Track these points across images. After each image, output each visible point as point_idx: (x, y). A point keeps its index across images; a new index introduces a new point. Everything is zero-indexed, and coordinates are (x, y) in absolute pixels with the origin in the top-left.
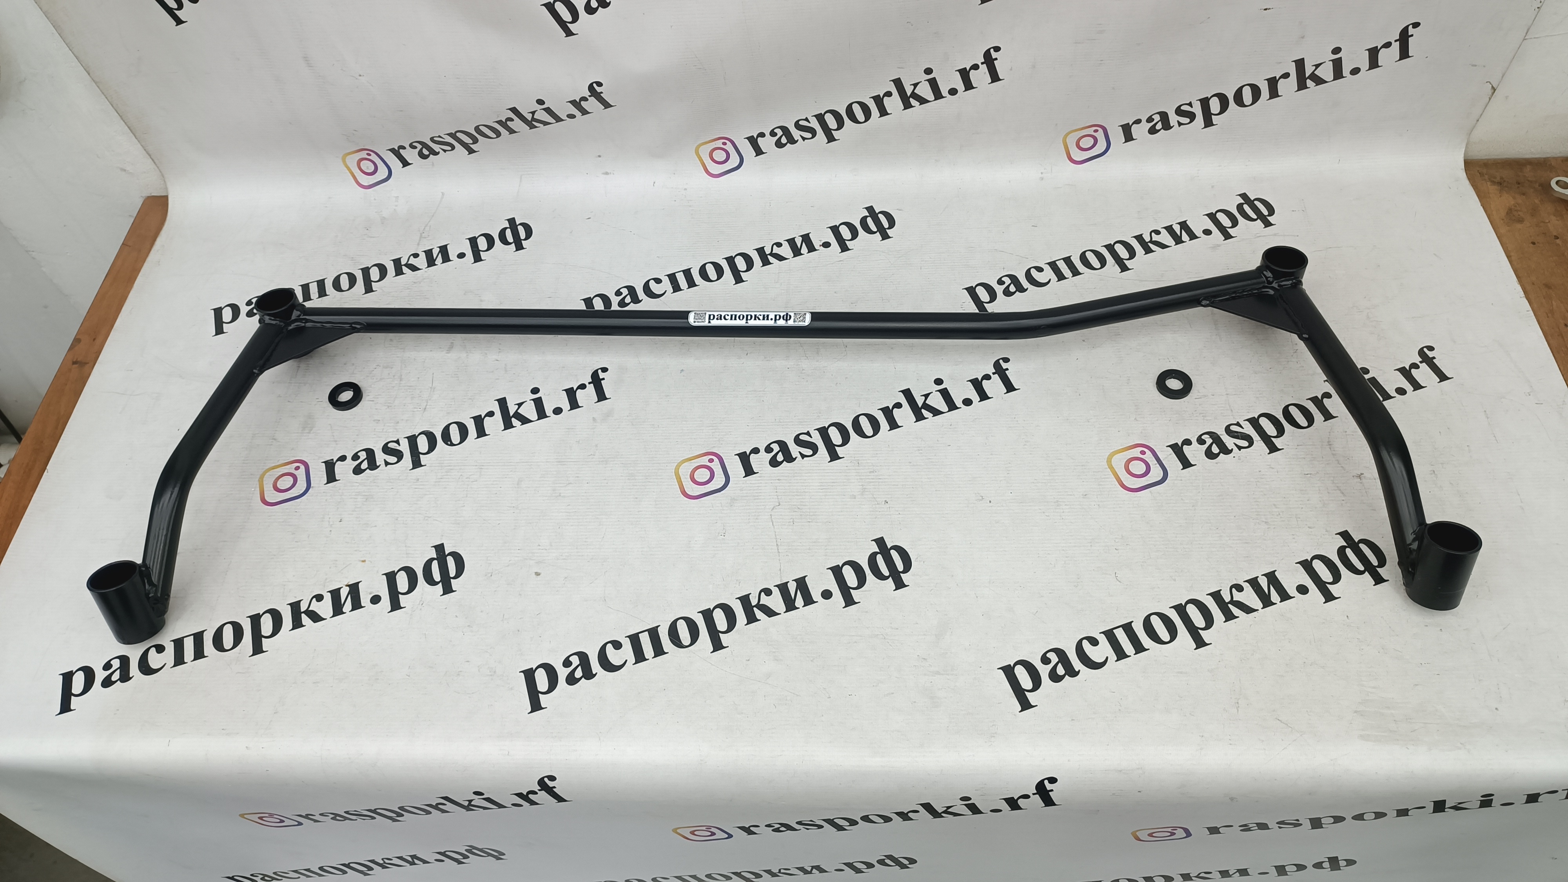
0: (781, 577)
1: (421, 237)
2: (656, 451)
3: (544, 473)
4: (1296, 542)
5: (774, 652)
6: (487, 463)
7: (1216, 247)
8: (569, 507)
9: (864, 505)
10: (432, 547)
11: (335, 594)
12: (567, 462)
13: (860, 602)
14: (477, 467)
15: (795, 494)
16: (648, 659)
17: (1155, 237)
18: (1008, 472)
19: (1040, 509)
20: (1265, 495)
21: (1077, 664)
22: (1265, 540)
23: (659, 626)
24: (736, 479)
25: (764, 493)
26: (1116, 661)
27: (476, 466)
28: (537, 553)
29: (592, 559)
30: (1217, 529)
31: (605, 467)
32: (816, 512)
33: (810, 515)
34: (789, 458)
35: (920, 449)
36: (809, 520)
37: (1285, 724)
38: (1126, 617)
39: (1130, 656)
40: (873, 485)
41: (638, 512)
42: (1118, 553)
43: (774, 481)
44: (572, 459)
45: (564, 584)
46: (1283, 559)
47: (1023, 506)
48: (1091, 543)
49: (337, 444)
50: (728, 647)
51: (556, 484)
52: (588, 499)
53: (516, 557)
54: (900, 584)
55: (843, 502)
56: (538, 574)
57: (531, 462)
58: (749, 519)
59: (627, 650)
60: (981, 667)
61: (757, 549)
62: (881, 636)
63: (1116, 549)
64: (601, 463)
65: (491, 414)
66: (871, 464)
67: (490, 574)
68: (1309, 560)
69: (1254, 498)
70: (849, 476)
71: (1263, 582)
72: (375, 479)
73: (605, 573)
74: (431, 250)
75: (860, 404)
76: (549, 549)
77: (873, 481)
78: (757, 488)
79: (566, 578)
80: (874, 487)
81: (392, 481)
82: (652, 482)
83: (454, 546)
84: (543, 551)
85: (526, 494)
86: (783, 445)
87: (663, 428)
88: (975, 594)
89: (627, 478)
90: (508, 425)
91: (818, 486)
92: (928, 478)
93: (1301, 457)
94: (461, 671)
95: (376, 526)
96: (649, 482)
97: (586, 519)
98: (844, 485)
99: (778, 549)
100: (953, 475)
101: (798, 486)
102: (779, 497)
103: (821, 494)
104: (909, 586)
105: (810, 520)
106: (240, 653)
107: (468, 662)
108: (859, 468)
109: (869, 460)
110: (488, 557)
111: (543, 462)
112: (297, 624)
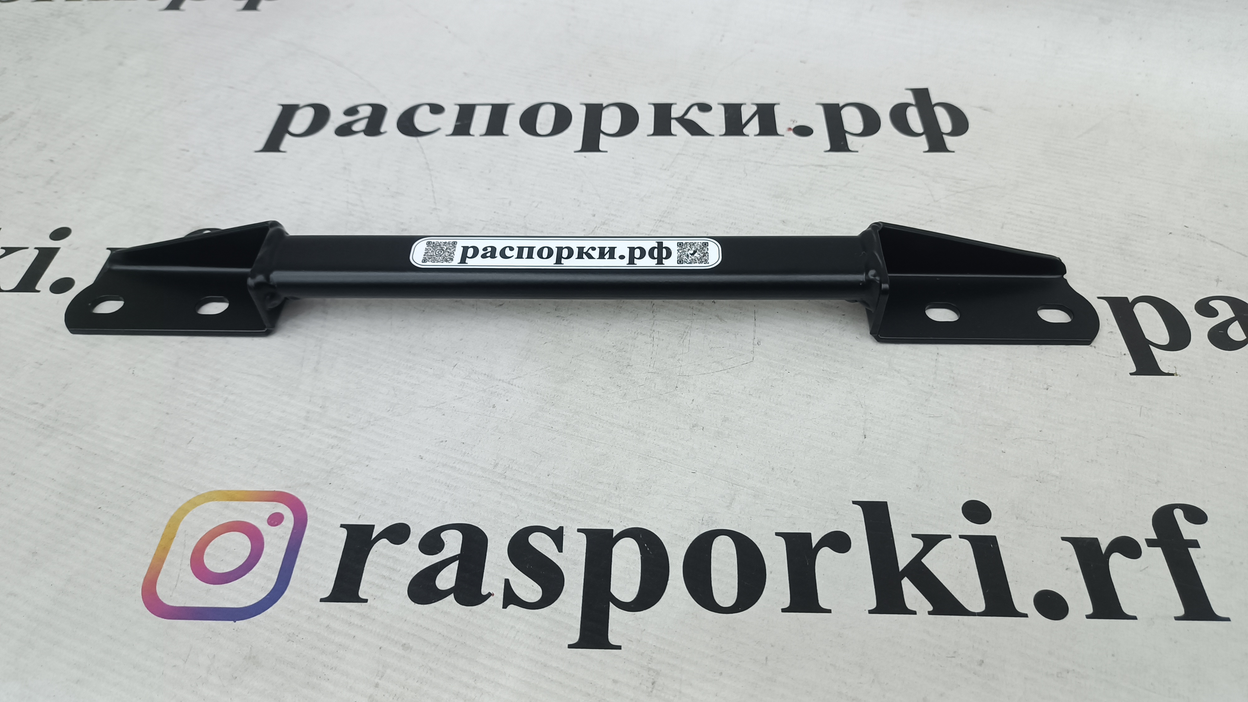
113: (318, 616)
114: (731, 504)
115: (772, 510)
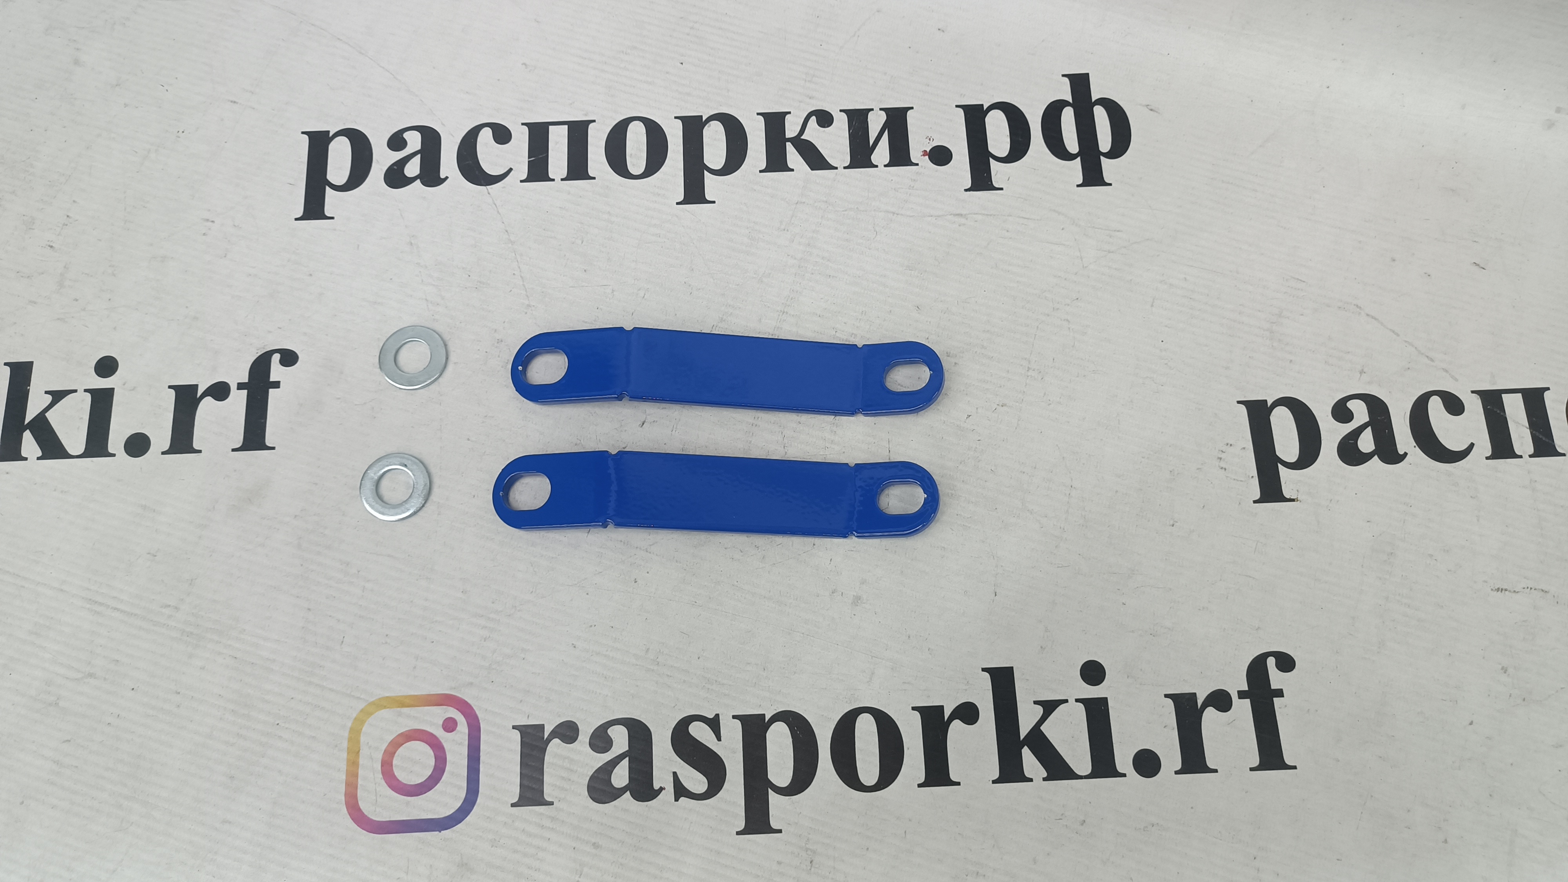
113: (513, 821)
114: (871, 679)
115: (908, 683)
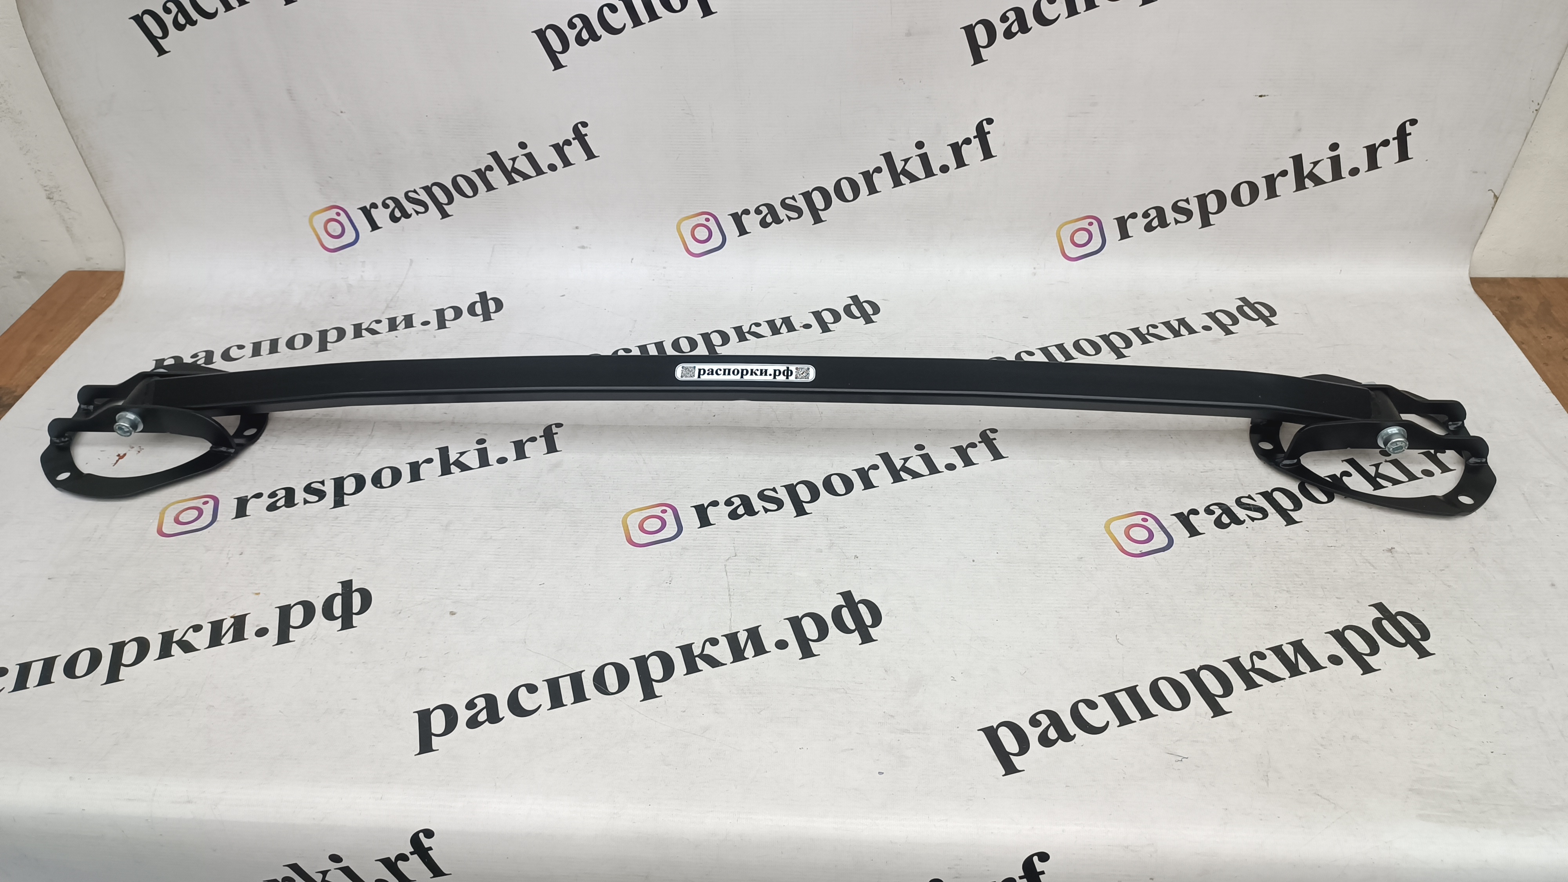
0: (730, 627)
1: (388, 307)
2: (604, 501)
3: (477, 517)
4: (1323, 612)
5: (716, 704)
6: (416, 505)
7: (1216, 341)
8: (499, 550)
9: (832, 559)
10: (338, 583)
11: (217, 626)
12: (505, 507)
13: (819, 655)
14: (404, 509)
15: (755, 546)
16: (566, 705)
17: (1152, 330)
18: (994, 533)
19: (1030, 570)
20: (1284, 564)
21: (1072, 728)
22: (1288, 608)
23: (584, 671)
24: (689, 530)
25: (719, 543)
26: (1118, 726)
27: (404, 507)
28: (456, 593)
29: (517, 601)
30: (1232, 595)
31: (546, 514)
32: (776, 563)
33: (769, 566)
34: (750, 511)
35: (896, 508)
36: (767, 571)
37: (1326, 799)
38: (1130, 681)
39: (1135, 722)
40: (843, 540)
41: (577, 557)
42: (1119, 616)
43: (733, 533)
44: (510, 504)
45: (482, 624)
46: (1310, 628)
47: (1011, 566)
48: (1088, 604)
49: (255, 482)
50: (661, 696)
51: (490, 527)
52: (522, 543)
53: (431, 595)
54: (867, 638)
55: (808, 554)
56: (452, 613)
57: (464, 506)
58: (700, 568)
59: (543, 696)
60: (958, 727)
61: (707, 598)
62: (842, 690)
63: (1116, 611)
64: (541, 509)
65: (429, 461)
66: (841, 521)
67: (399, 612)
68: (1341, 630)
69: (1273, 567)
70: (816, 531)
71: (1289, 651)
72: (289, 516)
73: (529, 615)
74: (395, 318)
75: (833, 465)
76: (469, 590)
77: (843, 536)
78: (712, 539)
79: (484, 618)
80: (842, 542)
81: (308, 518)
82: (596, 529)
83: (363, 583)
84: (462, 591)
85: (454, 535)
86: (745, 501)
87: (615, 479)
88: (954, 652)
89: (569, 524)
90: (446, 470)
91: (781, 539)
92: (904, 536)
93: (1322, 530)
94: (344, 709)
95: (280, 561)
96: (593, 529)
97: (516, 562)
98: (810, 539)
99: (730, 599)
100: (933, 534)
101: (758, 538)
102: (736, 548)
103: (785, 547)
104: (877, 640)
105: (770, 571)
106: (91, 681)
107: (356, 699)
108: (827, 523)
109: (840, 516)
110: (399, 595)
111: (478, 507)
112: (165, 652)
